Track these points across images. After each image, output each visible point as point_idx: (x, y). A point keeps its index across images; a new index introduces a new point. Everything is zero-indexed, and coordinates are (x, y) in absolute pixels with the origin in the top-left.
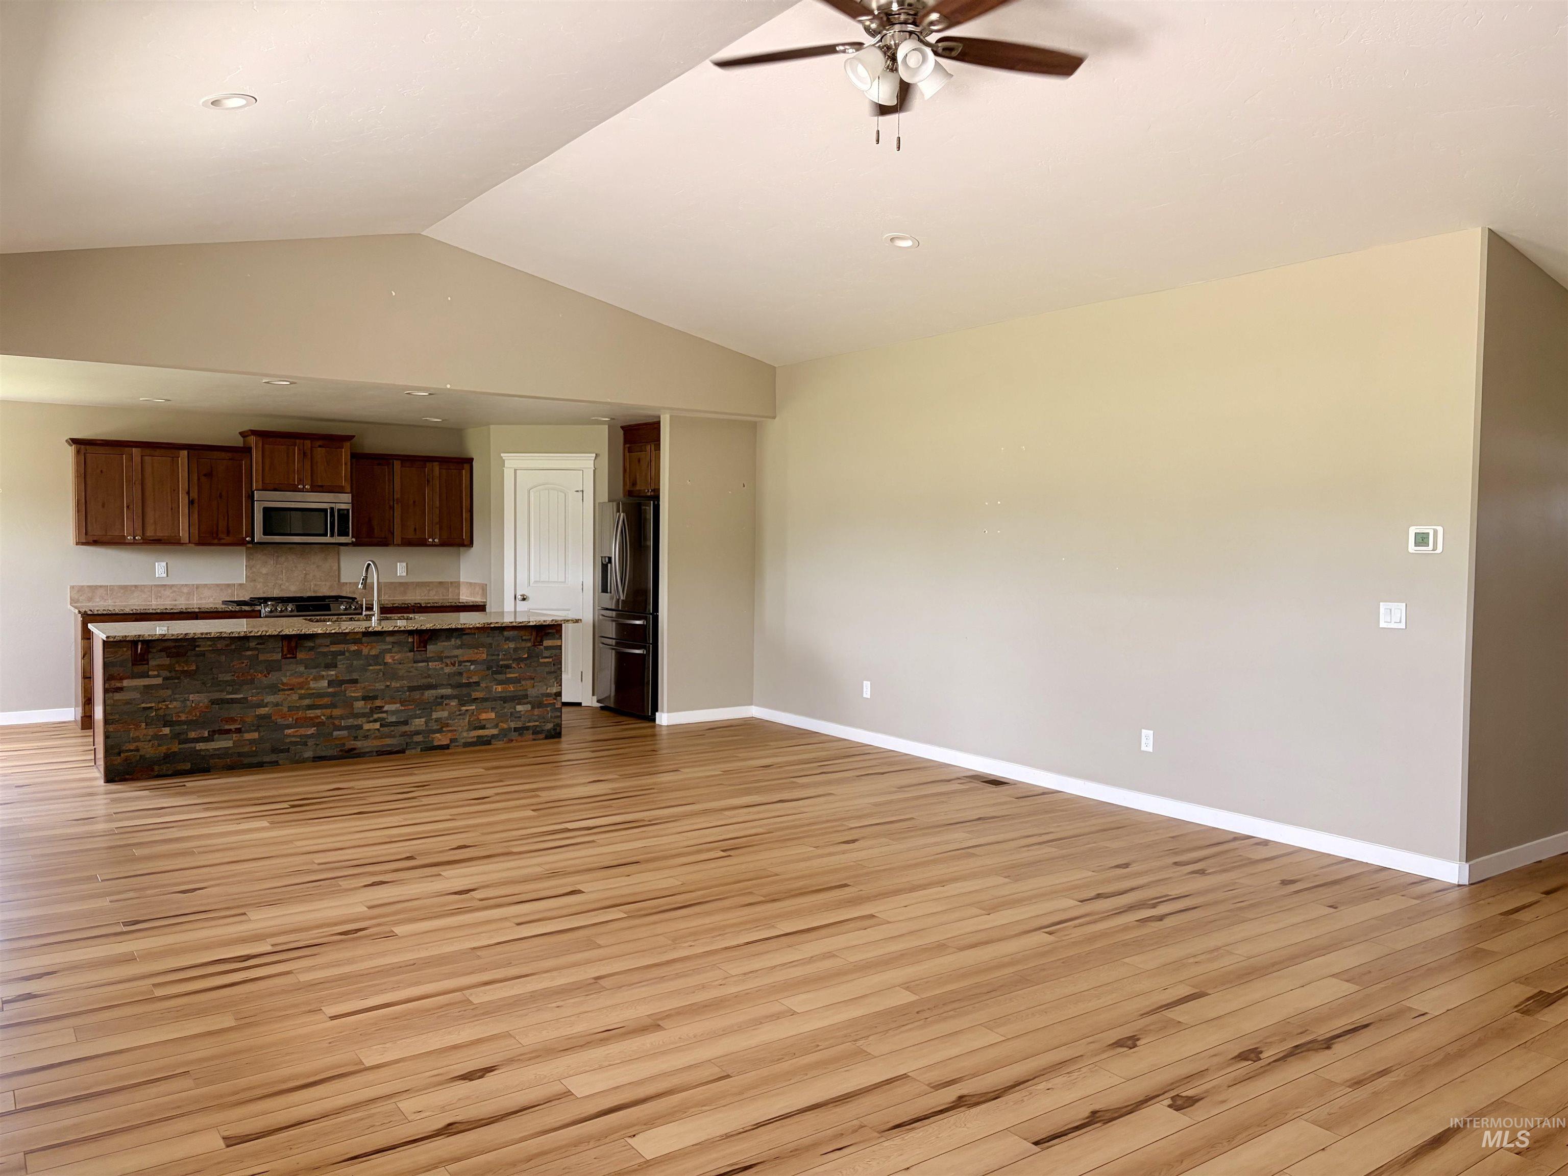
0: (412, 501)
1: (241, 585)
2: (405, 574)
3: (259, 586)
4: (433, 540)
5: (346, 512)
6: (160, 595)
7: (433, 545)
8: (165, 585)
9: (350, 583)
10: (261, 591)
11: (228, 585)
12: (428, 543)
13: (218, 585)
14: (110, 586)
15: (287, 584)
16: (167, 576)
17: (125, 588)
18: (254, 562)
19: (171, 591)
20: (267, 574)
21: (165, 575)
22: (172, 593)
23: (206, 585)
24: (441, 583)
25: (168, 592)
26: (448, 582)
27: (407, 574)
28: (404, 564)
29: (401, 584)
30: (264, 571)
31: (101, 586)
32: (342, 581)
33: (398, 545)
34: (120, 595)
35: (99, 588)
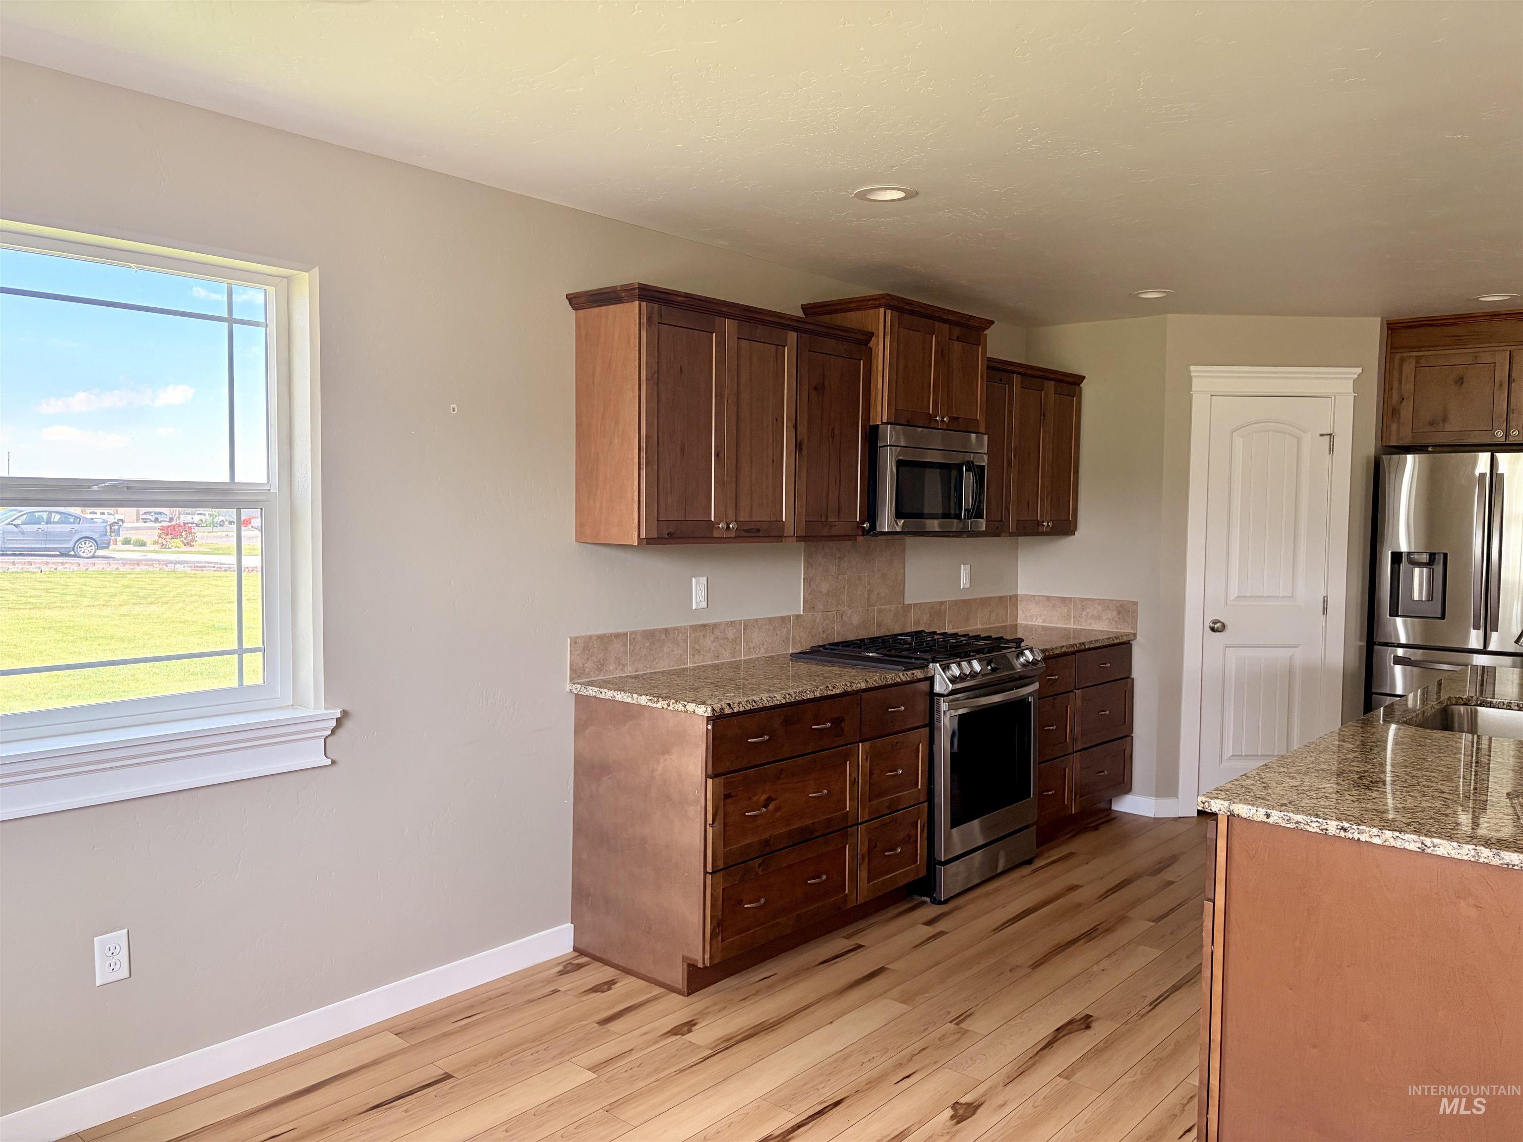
0: (1027, 452)
1: (798, 617)
2: (968, 585)
4: (1046, 525)
6: (697, 647)
8: (705, 626)
9: (915, 605)
10: (820, 630)
11: (783, 620)
12: (1040, 529)
13: (770, 620)
14: (632, 633)
15: (849, 614)
16: (707, 605)
17: (650, 635)
18: (814, 570)
19: (712, 637)
20: (827, 594)
21: (705, 604)
22: (713, 642)
23: (756, 621)
24: (1001, 598)
25: (708, 642)
26: (1007, 596)
27: (970, 585)
28: (968, 567)
29: (964, 603)
30: (825, 587)
31: (617, 636)
32: (907, 600)
33: (1011, 535)
34: (644, 652)
35: (615, 640)
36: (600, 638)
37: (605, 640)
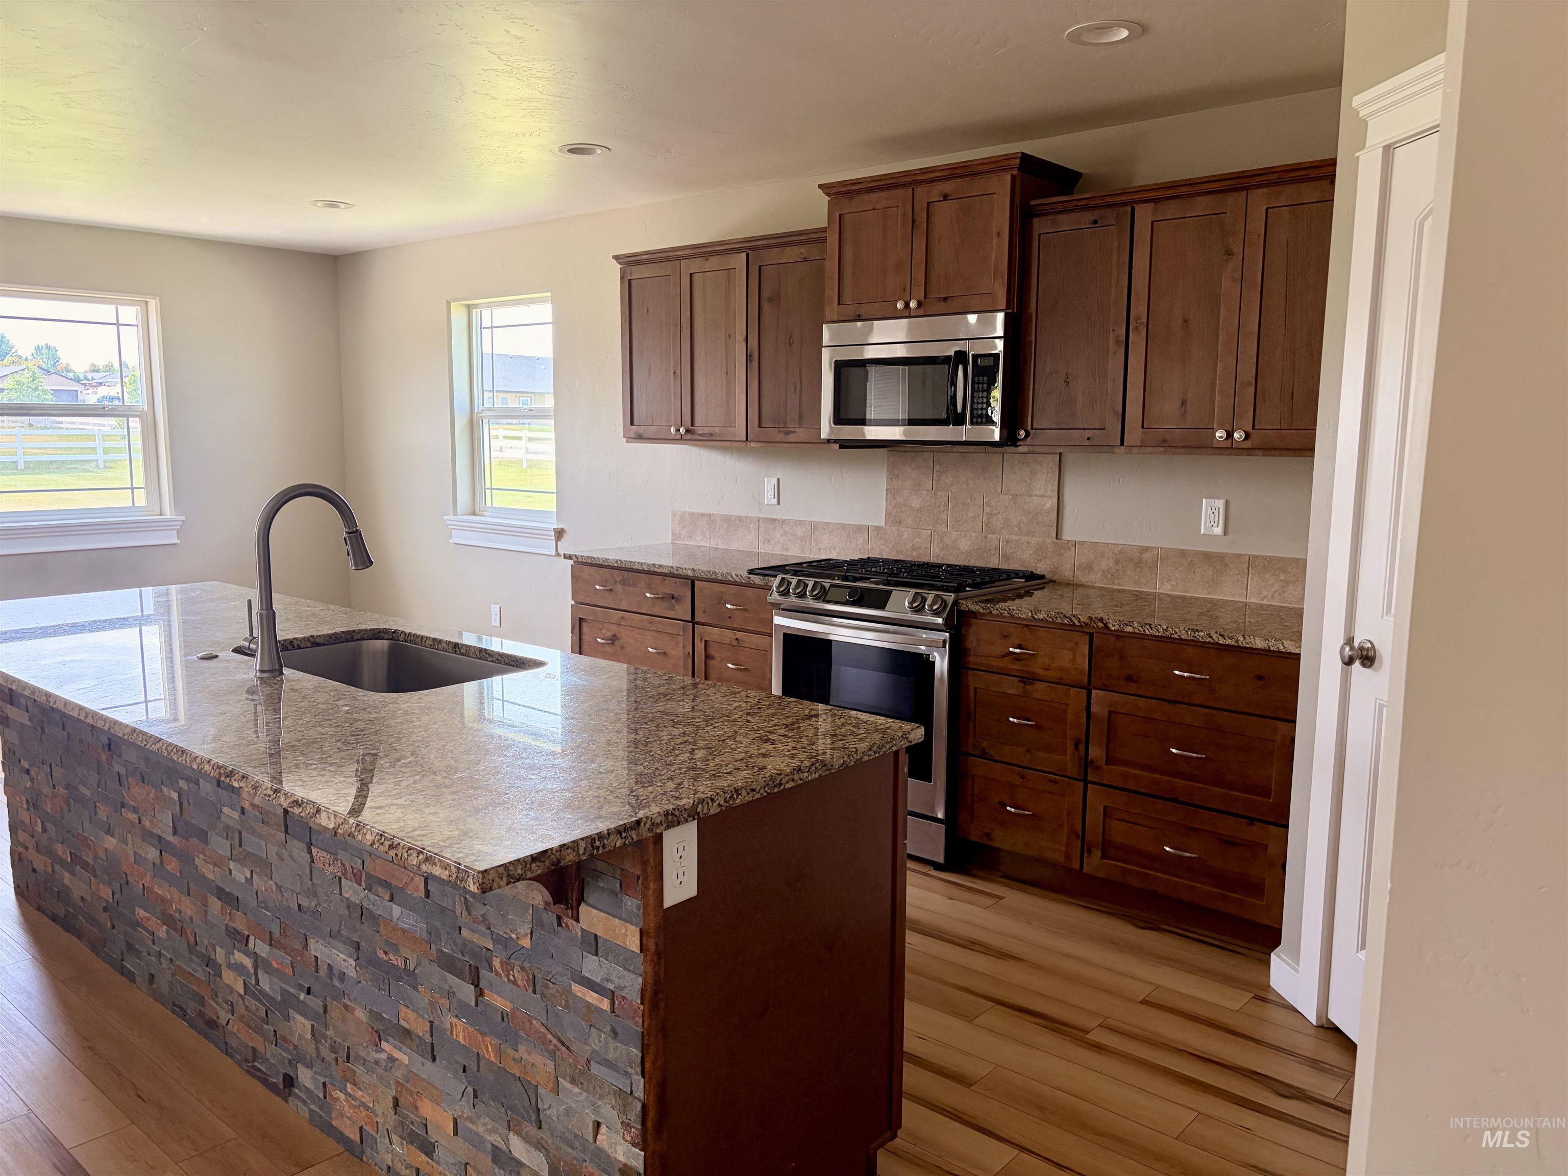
0: (1180, 322)
1: (878, 528)
2: (1218, 531)
3: (905, 535)
4: (1230, 435)
5: (989, 362)
6: (767, 537)
7: (1230, 448)
8: (775, 520)
9: (1081, 544)
10: (909, 547)
11: (859, 528)
12: (1215, 444)
13: (844, 527)
14: (713, 515)
15: (954, 534)
16: (779, 503)
17: (726, 519)
18: (900, 483)
19: (781, 532)
20: (920, 510)
21: (775, 501)
22: (782, 535)
23: (828, 524)
25: (777, 535)
27: (1225, 532)
28: (1220, 504)
29: (1208, 557)
30: (916, 502)
31: (703, 515)
32: (1068, 534)
34: (722, 531)
35: (701, 518)
36: (692, 514)
37: (695, 517)
